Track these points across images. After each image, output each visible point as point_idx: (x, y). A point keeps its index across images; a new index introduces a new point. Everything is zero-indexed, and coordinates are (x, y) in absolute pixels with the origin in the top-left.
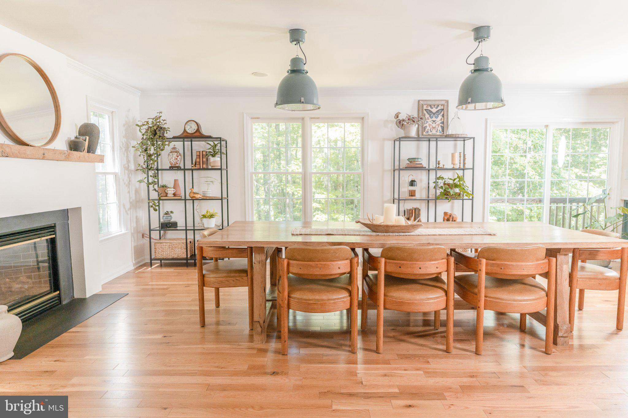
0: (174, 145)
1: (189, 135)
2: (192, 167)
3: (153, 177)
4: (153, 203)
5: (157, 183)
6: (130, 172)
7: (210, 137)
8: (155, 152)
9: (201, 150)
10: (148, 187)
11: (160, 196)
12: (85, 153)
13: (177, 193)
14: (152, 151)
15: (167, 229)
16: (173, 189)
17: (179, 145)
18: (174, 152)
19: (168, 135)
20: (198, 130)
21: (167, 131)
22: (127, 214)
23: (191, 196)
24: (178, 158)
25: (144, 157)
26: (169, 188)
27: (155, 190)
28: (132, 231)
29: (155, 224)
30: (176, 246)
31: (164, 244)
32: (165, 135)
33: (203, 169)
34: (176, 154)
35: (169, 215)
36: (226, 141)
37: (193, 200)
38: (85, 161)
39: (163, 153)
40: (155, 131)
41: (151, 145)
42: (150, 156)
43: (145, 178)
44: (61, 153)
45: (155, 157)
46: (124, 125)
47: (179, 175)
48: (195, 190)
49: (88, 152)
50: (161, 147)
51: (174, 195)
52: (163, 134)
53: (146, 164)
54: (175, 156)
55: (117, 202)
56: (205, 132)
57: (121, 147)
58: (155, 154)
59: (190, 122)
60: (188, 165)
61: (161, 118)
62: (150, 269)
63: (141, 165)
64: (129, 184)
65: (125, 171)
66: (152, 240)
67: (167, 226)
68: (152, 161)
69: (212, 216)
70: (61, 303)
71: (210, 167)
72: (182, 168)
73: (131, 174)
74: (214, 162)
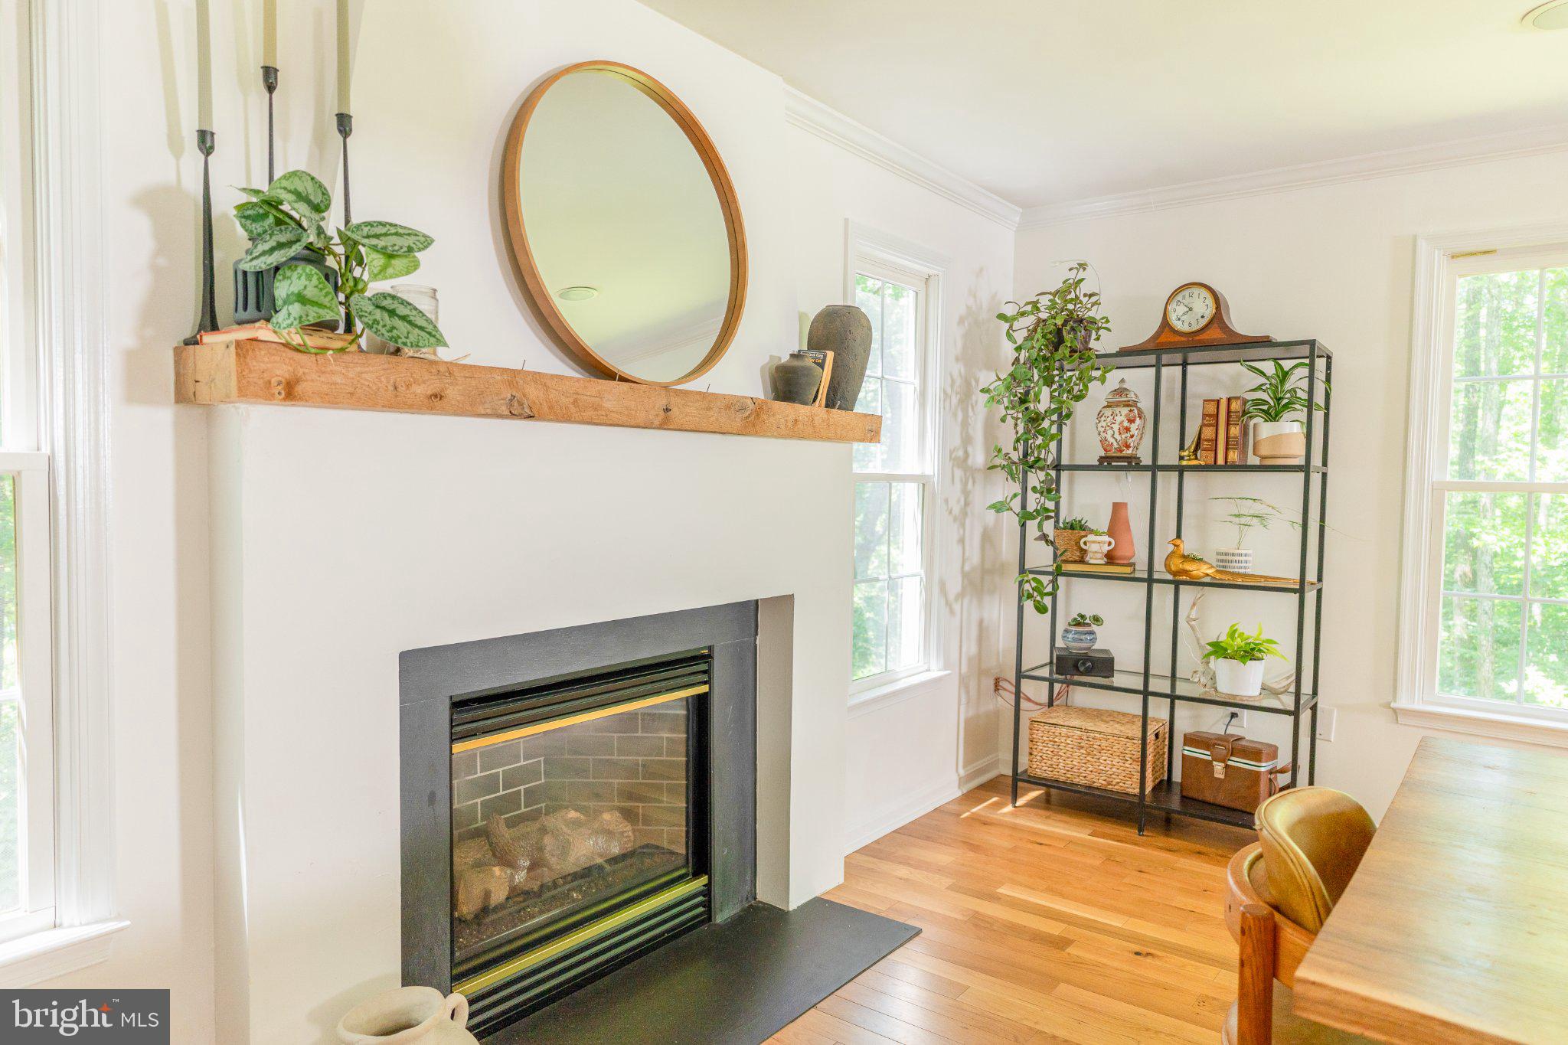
0: (1122, 381)
1: (1183, 339)
2: (1181, 458)
3: (1042, 493)
4: (1034, 584)
5: (1053, 514)
6: (969, 472)
7: (1265, 342)
8: (1053, 406)
9: (1223, 396)
10: (1023, 525)
11: (1059, 560)
12: (818, 409)
13: (1119, 553)
14: (1044, 404)
15: (1076, 678)
16: (1106, 539)
17: (1139, 380)
18: (1118, 404)
19: (1104, 343)
20: (1218, 318)
21: (1101, 332)
22: (952, 612)
23: (1173, 568)
24: (1133, 427)
25: (1016, 424)
26: (1092, 531)
27: (1044, 537)
28: (964, 669)
29: (1037, 655)
30: (1104, 744)
31: (1064, 731)
32: (1093, 344)
33: (1229, 467)
34: (1125, 411)
35: (1087, 629)
36: (1329, 358)
37: (1177, 584)
38: (816, 435)
39: (1079, 408)
40: (1059, 332)
41: (1041, 382)
42: (1035, 419)
43: (1015, 495)
44: (728, 407)
45: (1053, 422)
46: (961, 321)
47: (1132, 489)
48: (1188, 546)
49: (830, 404)
50: (1076, 388)
51: (1111, 558)
52: (1086, 340)
53: (1021, 448)
54: (1123, 418)
55: (922, 572)
56: (1242, 323)
57: (945, 393)
58: (1054, 411)
59: (1186, 293)
60: (1169, 454)
61: (1085, 288)
62: (1009, 808)
63: (1004, 452)
64: (964, 513)
65: (955, 469)
66: (1024, 704)
67: (1076, 667)
68: (1040, 438)
69: (1250, 653)
70: (709, 919)
71: (1253, 460)
72: (1147, 460)
73: (974, 482)
74: (1276, 439)
